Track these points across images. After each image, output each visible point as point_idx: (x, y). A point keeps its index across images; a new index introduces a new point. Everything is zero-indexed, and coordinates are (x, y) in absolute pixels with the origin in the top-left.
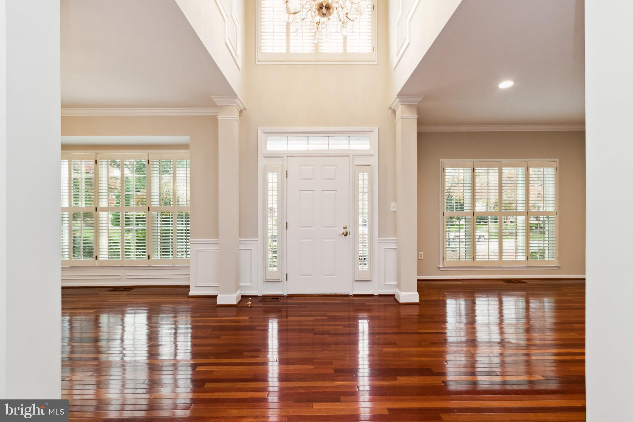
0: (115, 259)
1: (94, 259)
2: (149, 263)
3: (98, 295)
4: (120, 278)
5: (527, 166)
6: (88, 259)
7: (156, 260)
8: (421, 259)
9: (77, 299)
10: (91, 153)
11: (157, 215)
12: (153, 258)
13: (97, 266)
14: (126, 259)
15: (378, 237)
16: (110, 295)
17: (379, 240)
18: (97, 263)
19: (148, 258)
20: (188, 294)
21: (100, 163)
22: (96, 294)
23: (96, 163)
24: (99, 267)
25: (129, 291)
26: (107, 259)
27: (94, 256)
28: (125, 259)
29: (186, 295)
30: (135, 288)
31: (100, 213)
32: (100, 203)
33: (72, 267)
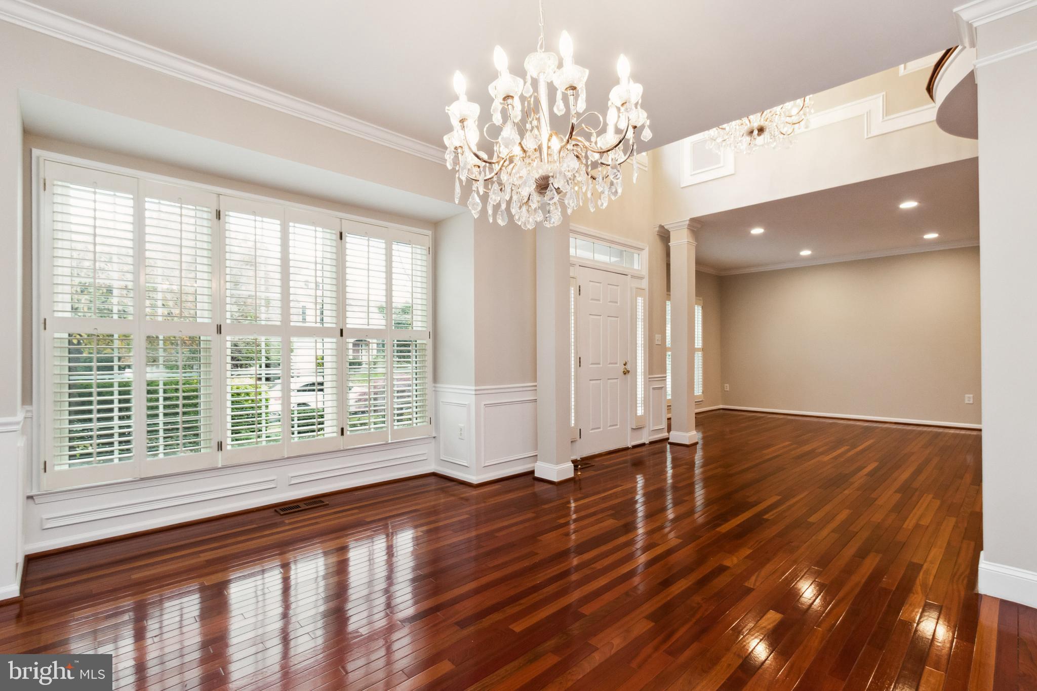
1: (212, 449)
15: (649, 375)
17: (649, 378)
18: (220, 460)
24: (223, 468)
27: (212, 443)
33: (142, 479)
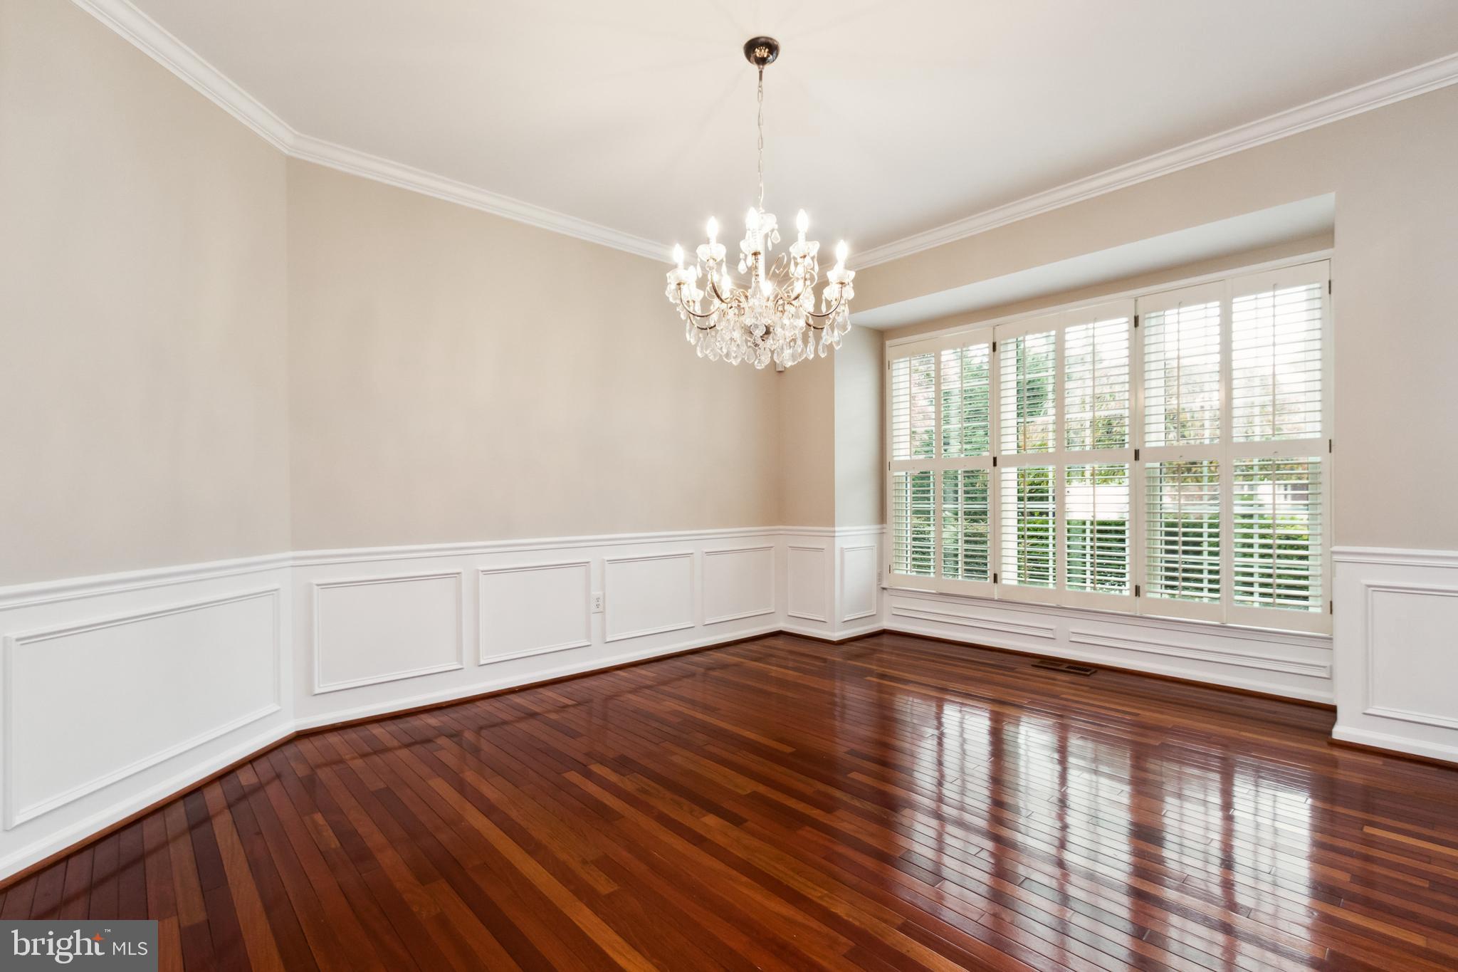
0: (1037, 586)
1: (990, 580)
2: (1137, 606)
3: (1017, 672)
4: (1052, 636)
6: (973, 580)
7: (1157, 599)
9: (979, 674)
10: (984, 327)
11: (1159, 470)
12: (1149, 595)
13: (996, 598)
14: (1070, 590)
16: (1042, 677)
18: (996, 592)
19: (1134, 594)
20: (1330, 733)
21: (1002, 349)
22: (1012, 670)
23: (994, 349)
24: (1000, 601)
25: (1088, 675)
26: (1015, 583)
27: (990, 574)
28: (1067, 588)
29: (1325, 734)
30: (1099, 671)
31: (1003, 470)
32: (1003, 445)
33: (941, 594)
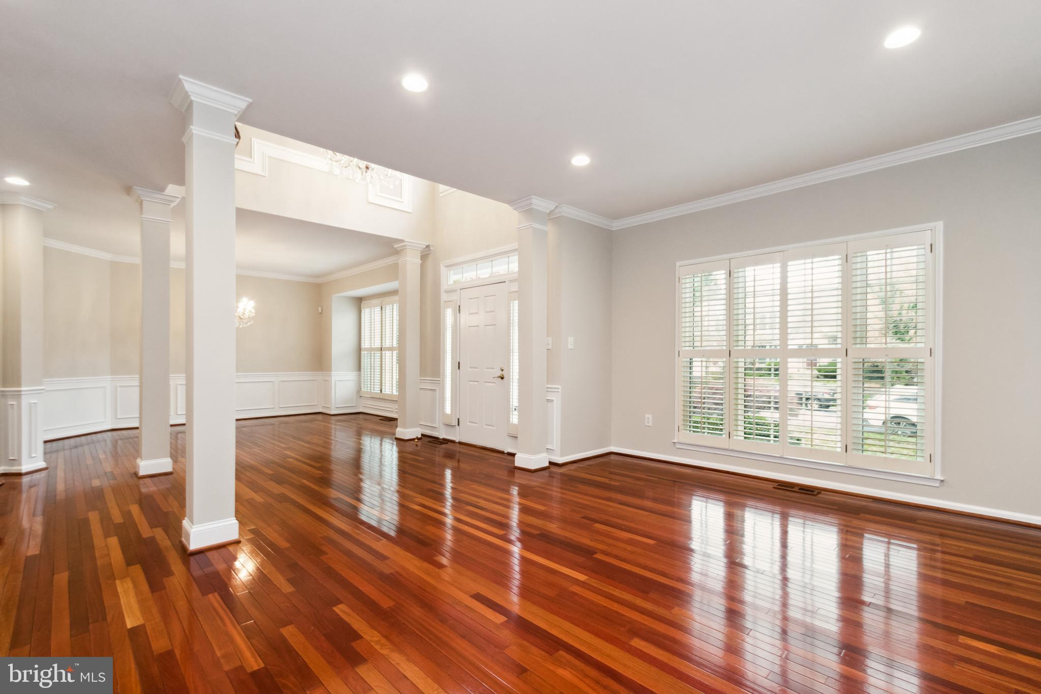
5: (847, 252)
8: (648, 425)
